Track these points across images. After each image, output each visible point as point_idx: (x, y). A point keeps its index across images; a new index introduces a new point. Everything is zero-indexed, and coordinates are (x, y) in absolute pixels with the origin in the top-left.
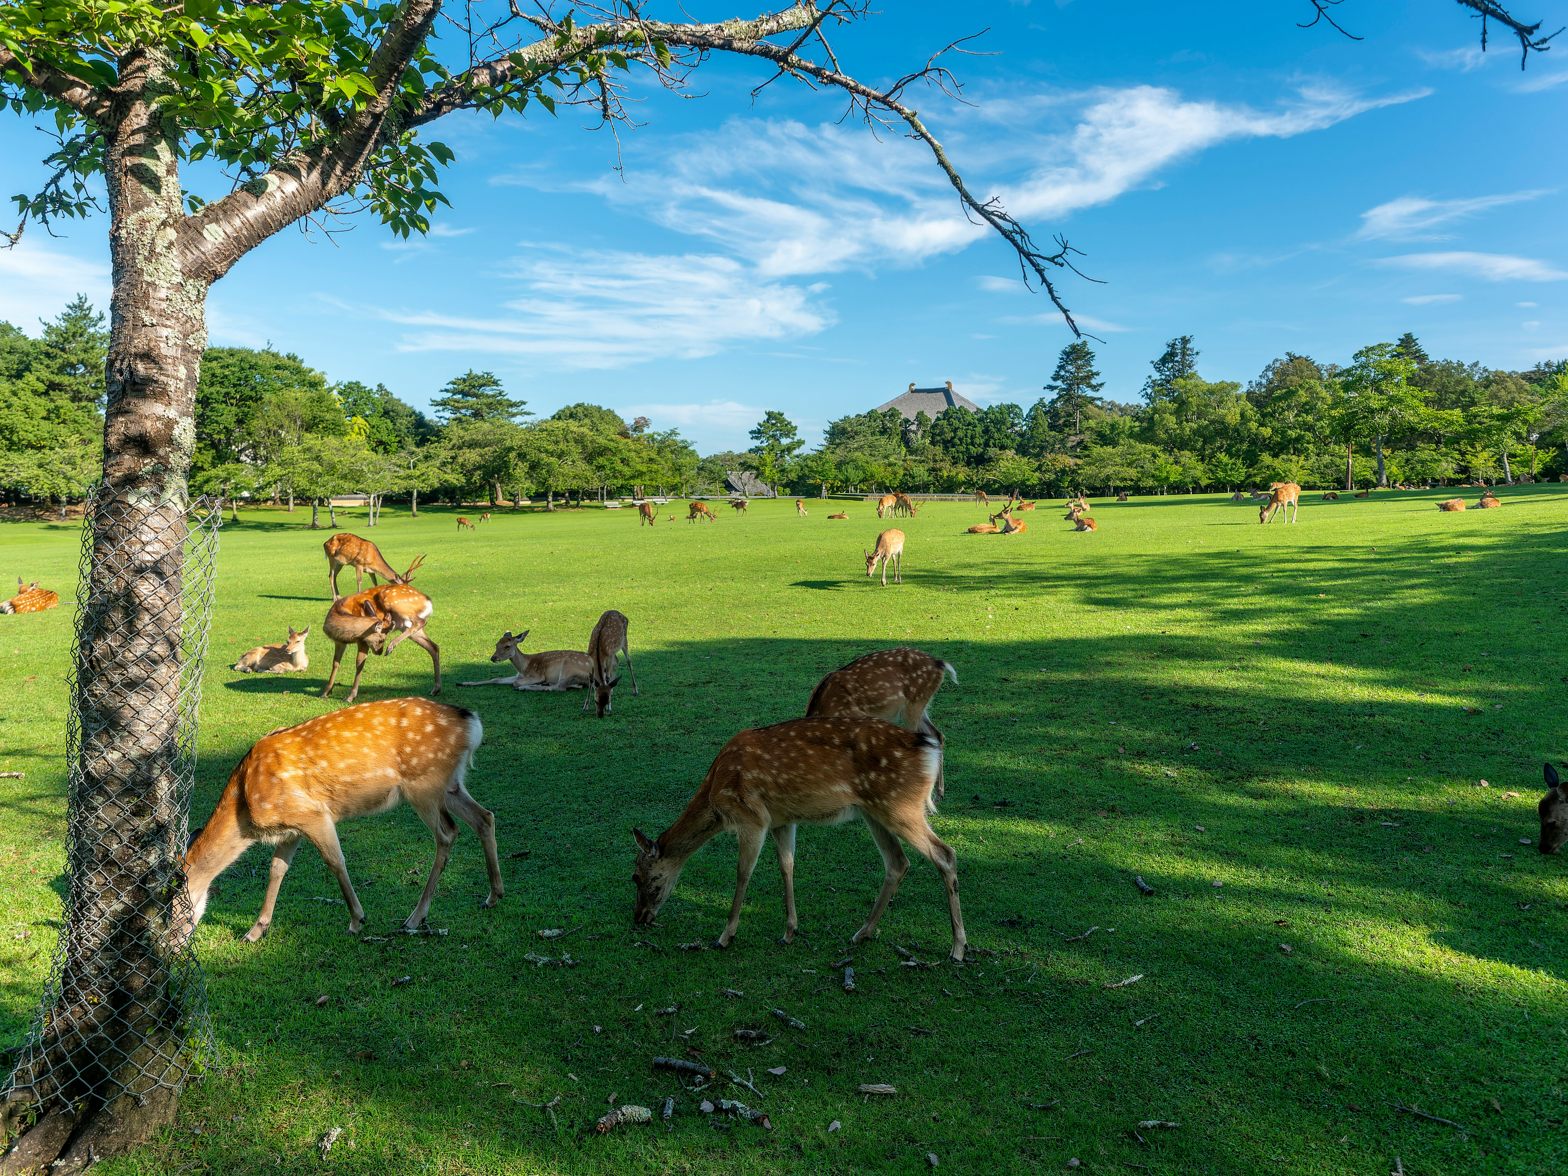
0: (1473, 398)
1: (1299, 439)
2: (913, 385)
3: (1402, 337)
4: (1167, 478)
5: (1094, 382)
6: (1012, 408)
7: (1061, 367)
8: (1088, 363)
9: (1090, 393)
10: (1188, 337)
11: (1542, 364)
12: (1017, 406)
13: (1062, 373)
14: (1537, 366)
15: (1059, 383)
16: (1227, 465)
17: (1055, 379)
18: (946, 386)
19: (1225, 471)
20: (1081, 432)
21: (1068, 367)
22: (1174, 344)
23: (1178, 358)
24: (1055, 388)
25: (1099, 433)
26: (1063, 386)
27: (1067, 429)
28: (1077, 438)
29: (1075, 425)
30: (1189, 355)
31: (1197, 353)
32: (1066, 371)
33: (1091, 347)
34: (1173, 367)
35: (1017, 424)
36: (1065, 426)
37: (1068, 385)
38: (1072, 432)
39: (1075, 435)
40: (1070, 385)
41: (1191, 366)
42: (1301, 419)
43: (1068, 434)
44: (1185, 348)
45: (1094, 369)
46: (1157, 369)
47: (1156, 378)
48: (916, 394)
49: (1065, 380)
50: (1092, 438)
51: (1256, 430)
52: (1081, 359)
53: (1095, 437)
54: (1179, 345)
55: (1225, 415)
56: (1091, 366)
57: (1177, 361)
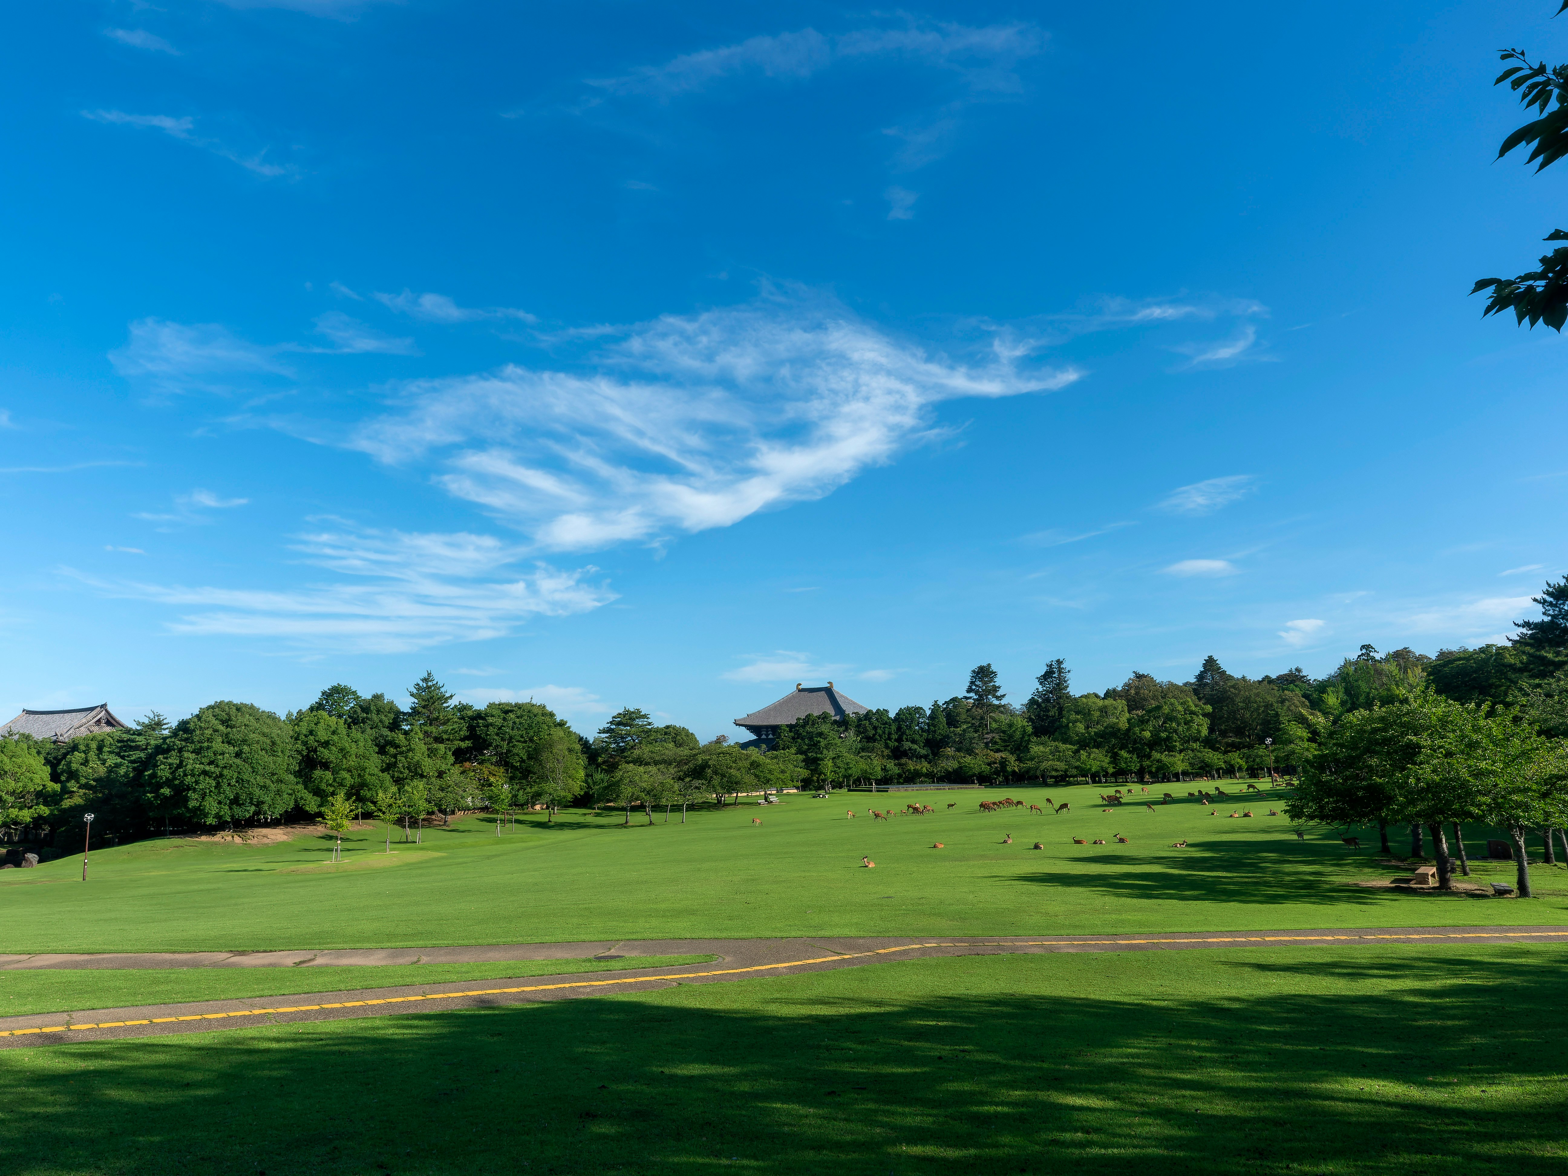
0: (1277, 712)
1: (1168, 738)
2: (800, 684)
3: (1207, 659)
4: (1090, 769)
5: (998, 694)
6: (918, 710)
7: (972, 683)
8: (992, 680)
9: (996, 702)
10: (1061, 660)
11: (1294, 670)
12: (921, 708)
13: (974, 687)
14: (1291, 671)
15: (972, 695)
16: (1126, 759)
17: (969, 691)
18: (828, 684)
19: (1125, 763)
20: (992, 731)
21: (978, 683)
22: (1052, 665)
23: (1055, 675)
24: (970, 698)
25: (1004, 732)
26: (975, 697)
27: (981, 729)
28: (990, 736)
29: (986, 726)
30: (1063, 673)
31: (1069, 671)
32: (976, 686)
33: (993, 668)
34: (1052, 682)
35: (922, 723)
36: (980, 726)
37: (979, 696)
38: (985, 731)
39: (987, 733)
40: (981, 696)
41: (1065, 681)
42: (1168, 725)
43: (982, 733)
44: (1059, 667)
45: (997, 684)
46: (1041, 683)
47: (1041, 690)
48: (802, 693)
49: (976, 692)
50: (1000, 736)
51: (1140, 733)
52: (986, 677)
53: (1002, 735)
54: (1055, 665)
55: (1118, 723)
56: (995, 682)
57: (1055, 677)
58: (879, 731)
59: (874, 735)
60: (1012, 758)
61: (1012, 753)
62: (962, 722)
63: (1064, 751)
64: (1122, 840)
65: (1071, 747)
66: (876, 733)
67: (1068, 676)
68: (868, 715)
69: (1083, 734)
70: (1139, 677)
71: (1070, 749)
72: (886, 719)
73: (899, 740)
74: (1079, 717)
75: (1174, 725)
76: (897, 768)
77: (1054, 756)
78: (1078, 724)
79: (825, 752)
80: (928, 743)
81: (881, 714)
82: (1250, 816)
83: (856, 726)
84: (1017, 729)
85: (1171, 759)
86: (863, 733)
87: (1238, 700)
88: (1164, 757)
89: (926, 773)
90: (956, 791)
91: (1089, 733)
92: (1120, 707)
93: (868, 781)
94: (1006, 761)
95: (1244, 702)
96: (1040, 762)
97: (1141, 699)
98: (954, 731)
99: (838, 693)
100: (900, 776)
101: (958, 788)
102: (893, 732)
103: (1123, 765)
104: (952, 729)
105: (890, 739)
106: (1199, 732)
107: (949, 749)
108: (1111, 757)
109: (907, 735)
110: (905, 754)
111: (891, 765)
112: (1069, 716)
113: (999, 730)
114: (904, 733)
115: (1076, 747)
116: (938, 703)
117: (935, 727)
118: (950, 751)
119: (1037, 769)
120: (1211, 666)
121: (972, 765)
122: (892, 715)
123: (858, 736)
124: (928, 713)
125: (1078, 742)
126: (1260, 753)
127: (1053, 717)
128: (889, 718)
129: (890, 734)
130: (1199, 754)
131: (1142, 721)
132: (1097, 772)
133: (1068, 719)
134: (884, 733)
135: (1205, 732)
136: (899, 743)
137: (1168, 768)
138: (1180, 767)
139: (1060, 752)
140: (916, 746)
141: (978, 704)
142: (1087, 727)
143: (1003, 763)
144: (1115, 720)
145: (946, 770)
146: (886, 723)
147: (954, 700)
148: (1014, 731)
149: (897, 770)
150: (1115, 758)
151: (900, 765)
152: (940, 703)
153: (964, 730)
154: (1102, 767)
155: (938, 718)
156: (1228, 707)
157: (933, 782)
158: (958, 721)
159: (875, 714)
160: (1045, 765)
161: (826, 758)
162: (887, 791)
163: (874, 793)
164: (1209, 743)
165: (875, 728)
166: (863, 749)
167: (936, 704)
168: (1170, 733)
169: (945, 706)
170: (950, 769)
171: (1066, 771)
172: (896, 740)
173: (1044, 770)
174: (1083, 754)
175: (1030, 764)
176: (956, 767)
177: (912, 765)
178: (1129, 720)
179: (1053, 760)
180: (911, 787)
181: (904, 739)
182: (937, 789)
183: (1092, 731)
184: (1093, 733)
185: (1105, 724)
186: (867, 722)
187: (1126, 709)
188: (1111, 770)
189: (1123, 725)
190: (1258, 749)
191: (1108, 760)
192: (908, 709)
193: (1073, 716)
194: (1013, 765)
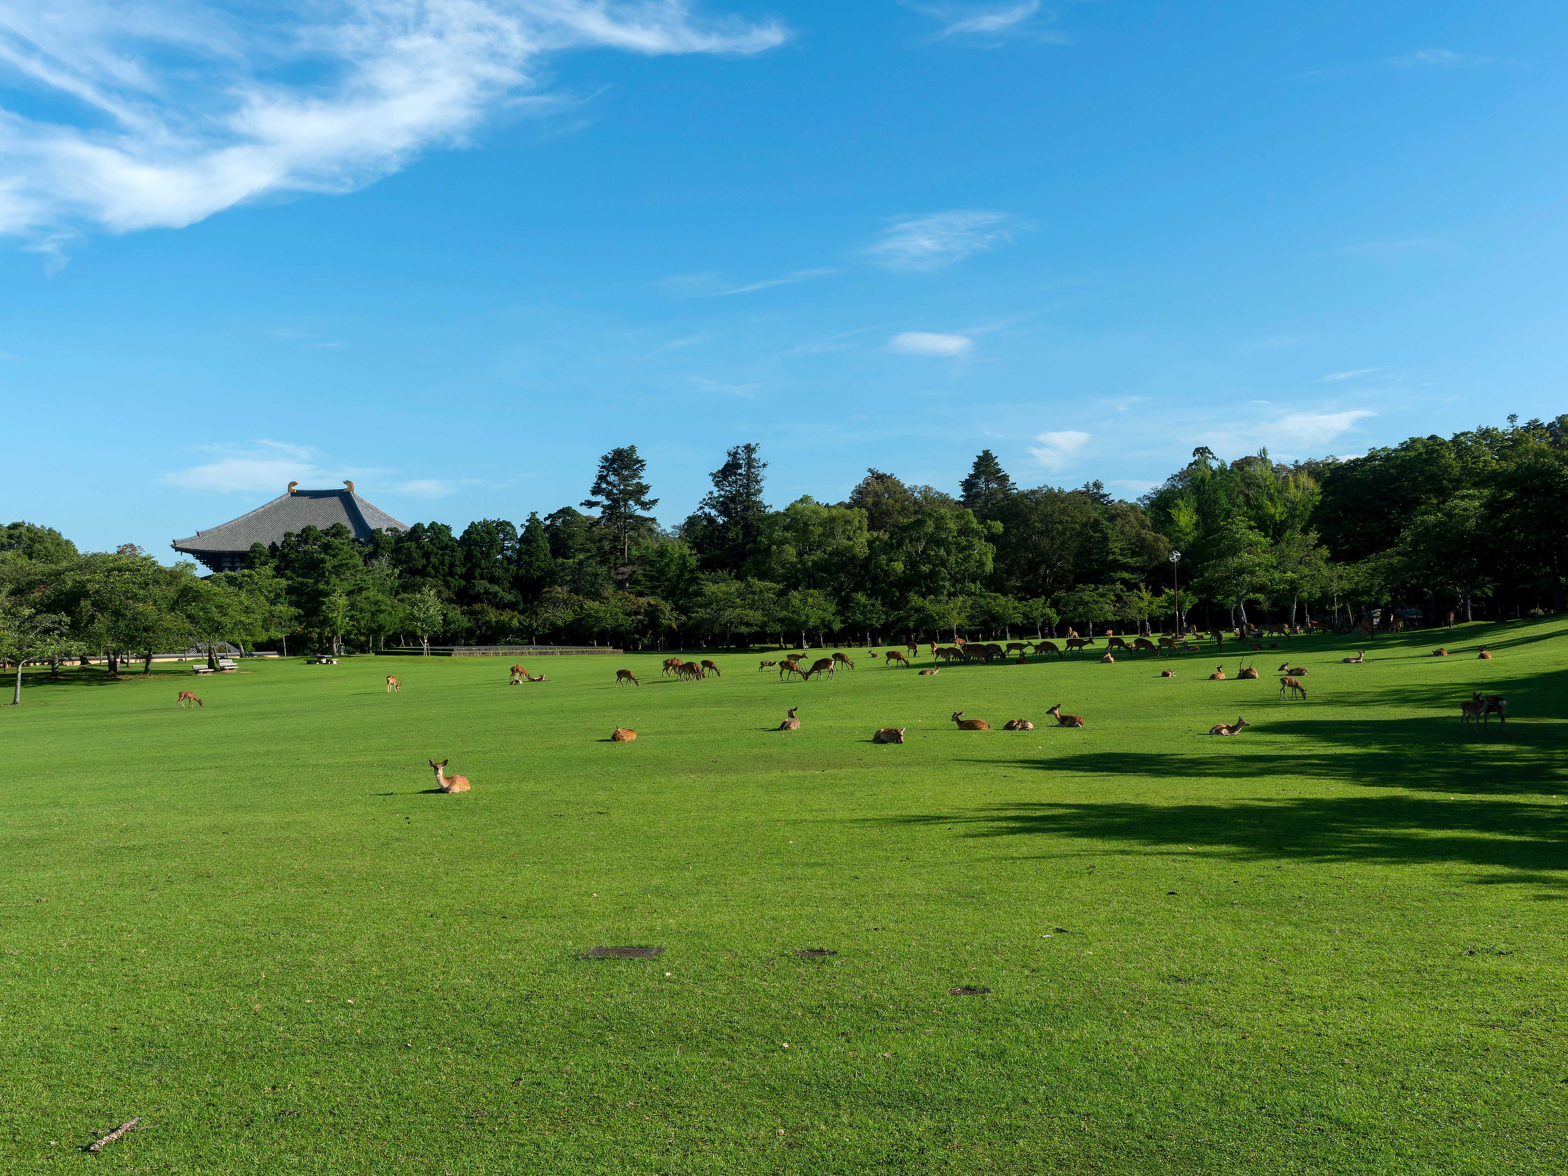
1: (933, 575)
3: (981, 454)
4: (806, 622)
5: (646, 498)
6: (503, 526)
7: (602, 478)
8: (635, 474)
9: (640, 512)
10: (753, 445)
12: (508, 524)
13: (604, 486)
15: (601, 498)
16: (865, 606)
17: (596, 491)
18: (345, 487)
20: (631, 562)
21: (612, 478)
22: (736, 453)
23: (742, 471)
24: (596, 504)
25: (651, 563)
26: (606, 503)
27: (613, 558)
28: (627, 570)
29: (622, 552)
30: (754, 467)
31: (764, 465)
32: (609, 483)
33: (640, 454)
34: (736, 482)
35: (508, 548)
36: (611, 553)
37: (613, 500)
38: (620, 561)
39: (624, 565)
40: (615, 501)
41: (757, 482)
42: (932, 553)
43: (615, 564)
44: (749, 457)
45: (644, 482)
46: (717, 484)
47: (716, 494)
48: (298, 499)
49: (609, 495)
50: (645, 570)
51: (888, 565)
52: (627, 468)
53: (648, 568)
54: (742, 455)
55: (852, 547)
56: (640, 478)
57: (740, 474)
58: (434, 560)
59: (425, 567)
60: (666, 607)
61: (665, 599)
62: (577, 550)
63: (761, 591)
64: (1068, 721)
65: (773, 585)
66: (429, 562)
67: (763, 473)
68: (416, 531)
69: (793, 565)
70: (880, 478)
71: (771, 589)
72: (446, 539)
73: (469, 577)
74: (788, 535)
75: (942, 552)
76: (466, 619)
77: (744, 599)
78: (787, 547)
79: (334, 579)
80: (518, 583)
81: (438, 531)
82: (1253, 677)
83: (393, 551)
84: (671, 561)
85: (938, 608)
86: (405, 562)
87: (1034, 518)
88: (929, 605)
89: (519, 629)
90: (574, 656)
91: (804, 564)
92: (856, 521)
93: (413, 638)
94: (657, 610)
95: (1041, 521)
96: (720, 610)
97: (883, 513)
98: (563, 563)
99: (362, 501)
100: (470, 633)
101: (578, 653)
102: (457, 563)
103: (859, 617)
104: (560, 560)
105: (451, 574)
106: (982, 564)
107: (559, 589)
108: (838, 605)
109: (482, 569)
110: (478, 598)
111: (456, 613)
112: (771, 534)
113: (643, 560)
114: (477, 565)
115: (780, 586)
116: (538, 516)
117: (530, 556)
118: (560, 592)
119: (714, 622)
120: (986, 466)
121: (602, 614)
122: (457, 533)
123: (395, 566)
124: (520, 532)
125: (784, 578)
126: (1086, 598)
127: (734, 540)
128: (453, 539)
129: (452, 565)
130: (982, 601)
131: (891, 547)
132: (816, 628)
133: (769, 537)
134: (442, 563)
135: (989, 566)
136: (468, 581)
137: (935, 621)
138: (956, 621)
139: (754, 593)
140: (496, 588)
141: (611, 515)
142: (800, 554)
143: (653, 613)
144: (845, 542)
145: (553, 625)
146: (446, 547)
147: (566, 512)
148: (667, 565)
149: (465, 622)
150: (844, 604)
151: (472, 613)
152: (541, 517)
153: (581, 563)
154: (823, 620)
155: (536, 541)
156: (1018, 528)
157: (530, 643)
158: (570, 548)
159: (427, 531)
160: (729, 614)
161: (334, 591)
162: (450, 655)
163: (425, 657)
164: (994, 583)
165: (427, 555)
166: (404, 588)
167: (533, 519)
168: (934, 566)
169: (548, 522)
170: (560, 623)
171: (763, 625)
172: (462, 577)
173: (725, 625)
174: (795, 597)
175: (701, 613)
176: (571, 619)
177: (492, 615)
178: (870, 543)
179: (743, 607)
180: (492, 650)
181: (477, 575)
182: (541, 653)
183: (810, 559)
184: (810, 564)
185: (830, 549)
186: (413, 545)
187: (866, 522)
188: (837, 626)
189: (861, 550)
190: (1083, 590)
191: (832, 608)
192: (485, 524)
193: (778, 534)
194: (670, 617)
